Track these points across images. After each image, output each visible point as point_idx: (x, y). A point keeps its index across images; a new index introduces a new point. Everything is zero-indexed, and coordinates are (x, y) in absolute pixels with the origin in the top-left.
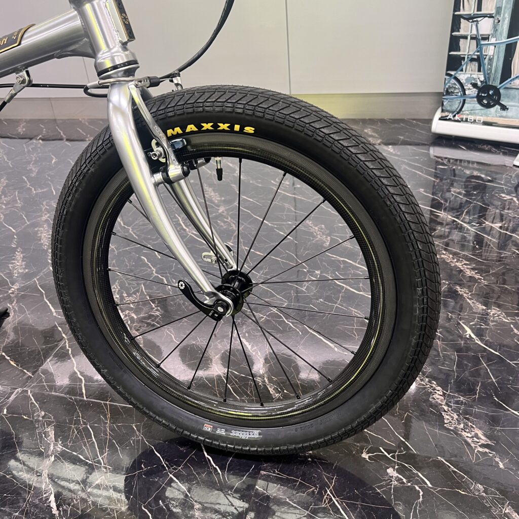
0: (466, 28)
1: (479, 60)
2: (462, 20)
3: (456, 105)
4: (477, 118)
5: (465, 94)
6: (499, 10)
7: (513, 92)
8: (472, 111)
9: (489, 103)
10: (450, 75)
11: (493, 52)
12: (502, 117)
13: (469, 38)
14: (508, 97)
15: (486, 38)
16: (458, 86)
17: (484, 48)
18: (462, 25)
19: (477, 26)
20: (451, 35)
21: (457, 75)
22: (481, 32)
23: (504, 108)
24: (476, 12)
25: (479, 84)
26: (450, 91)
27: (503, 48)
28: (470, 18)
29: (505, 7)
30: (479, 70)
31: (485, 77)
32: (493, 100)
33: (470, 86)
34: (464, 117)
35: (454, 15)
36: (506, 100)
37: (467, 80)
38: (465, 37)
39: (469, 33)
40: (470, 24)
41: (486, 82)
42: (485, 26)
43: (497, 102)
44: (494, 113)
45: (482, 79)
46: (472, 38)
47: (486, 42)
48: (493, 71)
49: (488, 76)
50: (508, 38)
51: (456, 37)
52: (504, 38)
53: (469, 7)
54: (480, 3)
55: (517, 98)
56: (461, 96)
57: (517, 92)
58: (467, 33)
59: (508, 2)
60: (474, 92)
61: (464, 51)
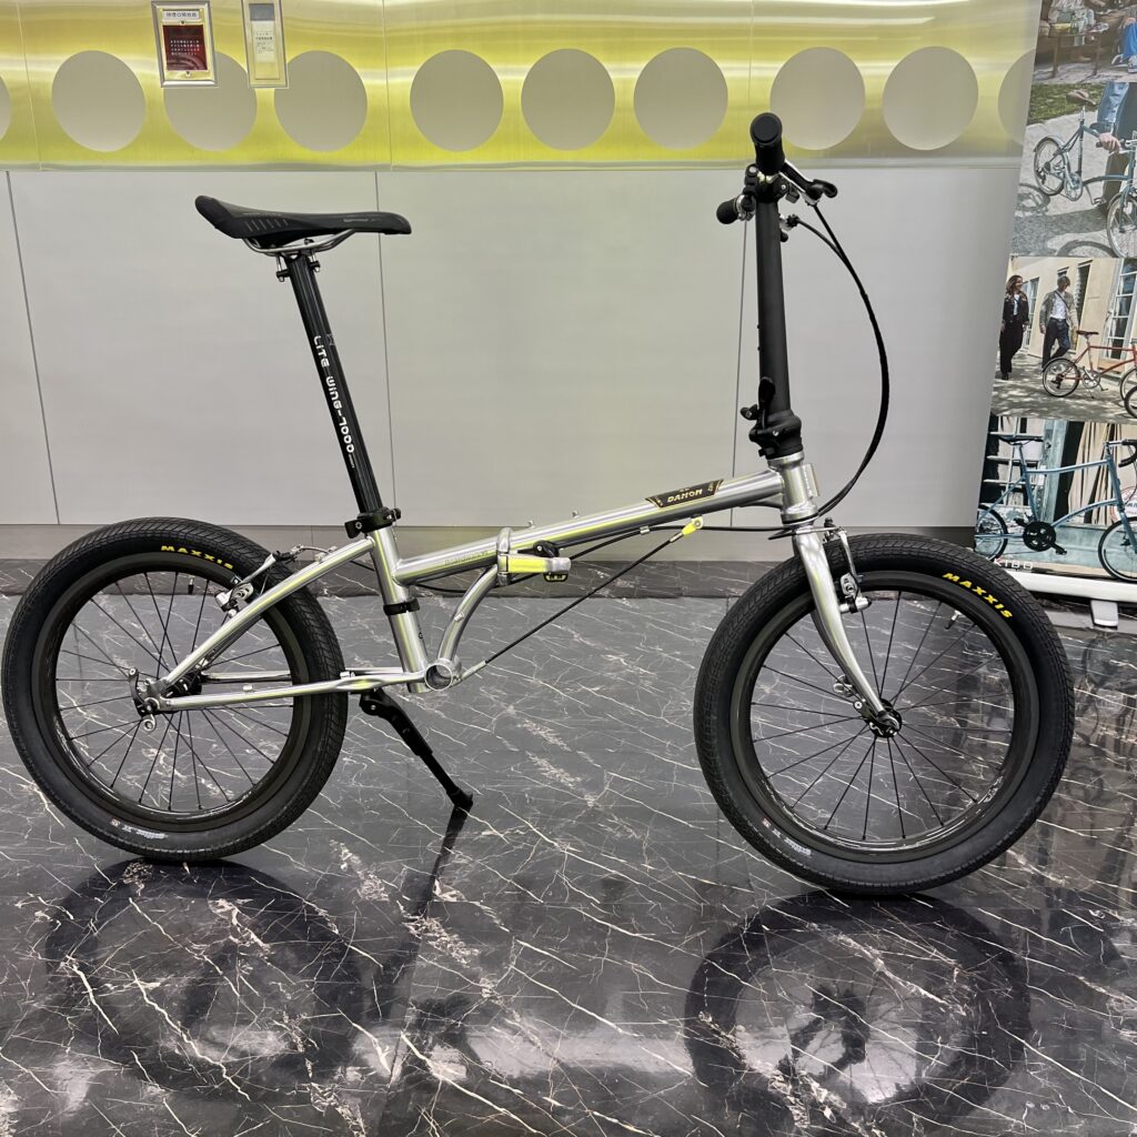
0: (1005, 450)
1: (1025, 491)
2: (1000, 441)
3: (994, 546)
4: (1025, 564)
5: (1006, 532)
6: (1049, 433)
7: (1071, 531)
8: (1017, 554)
9: (1040, 545)
10: (986, 508)
11: (1044, 482)
12: (1058, 562)
13: (1010, 463)
14: (1067, 538)
15: (1033, 465)
16: (996, 522)
17: (1031, 476)
18: (1000, 448)
19: (1020, 450)
20: (986, 458)
21: (995, 509)
22: (1026, 458)
23: (1061, 551)
24: (1019, 434)
25: (1026, 520)
26: (985, 527)
27: (1056, 478)
28: (1010, 440)
29: (1057, 431)
30: (1025, 503)
31: (1033, 512)
32: (1047, 541)
33: (1013, 523)
34: (1007, 562)
35: (989, 435)
36: (1064, 541)
37: (1009, 514)
38: (1005, 463)
39: (1010, 458)
40: (1012, 447)
41: (1035, 518)
42: (1032, 451)
43: (1052, 544)
44: (1047, 558)
45: (1030, 513)
46: (1014, 464)
47: (1034, 470)
48: (1044, 505)
49: (1037, 511)
50: (1062, 466)
51: (992, 461)
52: (1057, 466)
53: (1009, 427)
54: (1024, 423)
55: (1078, 539)
56: (1001, 535)
57: (1077, 532)
58: (1008, 457)
59: (1060, 425)
60: (1020, 530)
61: (1004, 479)
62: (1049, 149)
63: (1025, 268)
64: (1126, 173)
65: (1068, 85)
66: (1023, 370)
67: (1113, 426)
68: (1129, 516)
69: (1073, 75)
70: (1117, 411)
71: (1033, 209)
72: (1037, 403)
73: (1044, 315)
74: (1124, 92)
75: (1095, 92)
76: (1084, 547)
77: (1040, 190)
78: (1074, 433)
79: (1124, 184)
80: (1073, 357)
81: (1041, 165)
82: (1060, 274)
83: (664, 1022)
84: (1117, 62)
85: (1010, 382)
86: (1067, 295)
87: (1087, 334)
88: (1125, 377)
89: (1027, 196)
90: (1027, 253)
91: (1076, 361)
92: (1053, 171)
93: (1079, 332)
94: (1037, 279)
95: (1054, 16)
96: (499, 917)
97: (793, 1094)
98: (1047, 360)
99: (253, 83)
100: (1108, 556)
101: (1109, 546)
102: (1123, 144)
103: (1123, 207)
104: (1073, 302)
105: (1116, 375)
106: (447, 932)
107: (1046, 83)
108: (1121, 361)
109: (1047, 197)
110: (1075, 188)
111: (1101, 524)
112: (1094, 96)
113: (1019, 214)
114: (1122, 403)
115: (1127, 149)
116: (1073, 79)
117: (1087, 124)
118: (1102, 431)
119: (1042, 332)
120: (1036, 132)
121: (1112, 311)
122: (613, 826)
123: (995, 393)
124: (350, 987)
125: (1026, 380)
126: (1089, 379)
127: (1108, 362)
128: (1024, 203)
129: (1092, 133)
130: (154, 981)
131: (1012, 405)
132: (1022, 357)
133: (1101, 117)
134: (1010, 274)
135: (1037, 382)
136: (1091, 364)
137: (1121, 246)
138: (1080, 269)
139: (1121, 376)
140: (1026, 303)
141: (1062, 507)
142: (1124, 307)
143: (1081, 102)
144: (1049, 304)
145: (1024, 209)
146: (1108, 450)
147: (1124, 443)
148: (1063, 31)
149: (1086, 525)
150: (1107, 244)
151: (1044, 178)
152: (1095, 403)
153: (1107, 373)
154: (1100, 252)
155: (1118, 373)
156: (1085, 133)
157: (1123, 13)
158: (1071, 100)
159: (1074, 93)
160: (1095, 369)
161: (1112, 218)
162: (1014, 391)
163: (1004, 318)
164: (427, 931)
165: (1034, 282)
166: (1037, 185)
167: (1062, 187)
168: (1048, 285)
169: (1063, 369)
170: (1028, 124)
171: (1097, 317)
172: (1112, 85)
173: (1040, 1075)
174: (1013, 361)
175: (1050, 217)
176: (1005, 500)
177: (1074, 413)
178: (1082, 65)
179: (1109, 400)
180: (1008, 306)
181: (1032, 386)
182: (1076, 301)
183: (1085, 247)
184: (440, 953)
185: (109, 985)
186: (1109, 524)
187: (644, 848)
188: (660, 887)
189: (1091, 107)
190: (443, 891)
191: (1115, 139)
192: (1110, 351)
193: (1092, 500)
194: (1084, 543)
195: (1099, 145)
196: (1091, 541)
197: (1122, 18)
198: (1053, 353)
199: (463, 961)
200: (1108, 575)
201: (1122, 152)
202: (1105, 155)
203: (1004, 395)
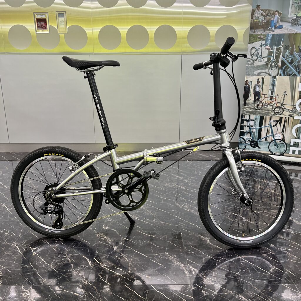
0: (245, 123)
1: (250, 133)
2: (244, 121)
3: (243, 147)
5: (246, 143)
6: (256, 119)
8: (249, 148)
9: (254, 146)
10: (241, 137)
11: (255, 130)
12: (259, 150)
15: (252, 127)
16: (244, 141)
17: (252, 129)
19: (249, 123)
21: (243, 137)
22: (250, 125)
23: (259, 148)
24: (248, 119)
25: (251, 140)
26: (241, 142)
27: (258, 130)
28: (246, 120)
30: (251, 136)
32: (256, 145)
33: (248, 141)
35: (241, 119)
36: (260, 145)
37: (247, 139)
38: (246, 126)
40: (247, 122)
42: (252, 123)
43: (257, 146)
44: (256, 149)
45: (252, 139)
46: (248, 126)
47: (252, 128)
48: (255, 136)
49: (253, 138)
50: (259, 127)
51: (242, 126)
52: (258, 127)
53: (246, 117)
54: (250, 116)
55: (263, 144)
56: (245, 144)
57: (263, 143)
58: (246, 125)
59: (258, 117)
60: (249, 143)
61: (245, 130)
62: (254, 50)
63: (249, 79)
64: (272, 56)
65: (258, 35)
66: (249, 103)
67: (271, 117)
68: (276, 139)
69: (259, 32)
70: (271, 113)
71: (250, 64)
72: (253, 111)
73: (254, 90)
74: (271, 36)
75: (264, 36)
76: (265, 147)
77: (252, 60)
78: (262, 119)
79: (272, 58)
80: (261, 100)
81: (252, 54)
82: (257, 80)
83: (157, 254)
84: (269, 29)
85: (246, 106)
86: (259, 85)
87: (264, 95)
88: (273, 105)
89: (249, 61)
90: (249, 75)
91: (262, 101)
92: (255, 55)
93: (262, 94)
94: (252, 81)
95: (254, 18)
96: (118, 233)
97: (186, 269)
98: (255, 101)
99: (59, 33)
100: (271, 149)
101: (271, 146)
102: (271, 49)
103: (272, 64)
104: (260, 87)
105: (271, 104)
106: (106, 236)
107: (253, 34)
108: (272, 101)
109: (254, 61)
110: (260, 59)
111: (269, 141)
112: (264, 37)
113: (247, 65)
114: (273, 111)
115: (272, 50)
116: (259, 33)
117: (263, 44)
118: (269, 118)
119: (253, 94)
120: (251, 46)
121: (270, 89)
122: (147, 212)
123: (243, 109)
124: (82, 248)
125: (250, 106)
126: (265, 105)
127: (269, 101)
128: (248, 63)
129: (264, 46)
130: (35, 248)
131: (247, 112)
132: (249, 100)
133: (266, 42)
134: (245, 80)
135: (253, 106)
136: (265, 102)
137: (272, 73)
138: (262, 79)
139: (272, 105)
140: (250, 87)
141: (259, 137)
142: (273, 88)
143: (261, 39)
144: (255, 87)
145: (248, 64)
146: (270, 123)
147: (274, 121)
148: (256, 22)
149: (265, 141)
150: (268, 73)
151: (253, 57)
152: (266, 111)
153: (269, 104)
154: (267, 75)
155: (272, 104)
156: (262, 46)
157: (271, 17)
158: (259, 38)
159: (259, 36)
160: (266, 103)
161: (269, 66)
162: (247, 108)
163: (244, 90)
164: (101, 236)
165: (251, 82)
166: (251, 58)
167: (257, 59)
168: (255, 83)
169: (259, 103)
170: (249, 44)
171: (266, 90)
172: (268, 34)
173: (243, 264)
174: (247, 101)
175: (255, 66)
176: (246, 135)
177: (262, 114)
178: (261, 30)
179: (270, 110)
180: (245, 88)
181: (251, 107)
182: (261, 86)
183: (263, 73)
184: (104, 240)
185: (24, 249)
186: (271, 141)
187: (154, 217)
188: (157, 225)
189: (264, 40)
190: (105, 227)
191: (269, 47)
192: (270, 99)
193: (266, 135)
194: (265, 145)
195: (266, 49)
196: (266, 145)
197: (270, 18)
198: (256, 99)
199: (109, 242)
200: (271, 153)
201: (271, 50)
202: (267, 51)
203: (245, 110)
